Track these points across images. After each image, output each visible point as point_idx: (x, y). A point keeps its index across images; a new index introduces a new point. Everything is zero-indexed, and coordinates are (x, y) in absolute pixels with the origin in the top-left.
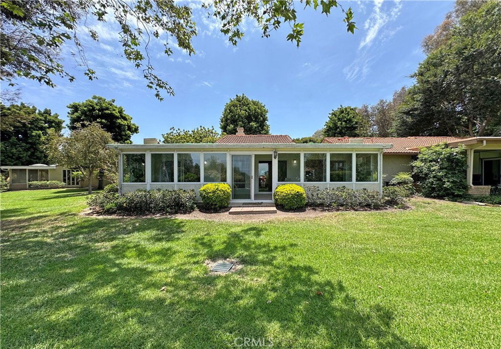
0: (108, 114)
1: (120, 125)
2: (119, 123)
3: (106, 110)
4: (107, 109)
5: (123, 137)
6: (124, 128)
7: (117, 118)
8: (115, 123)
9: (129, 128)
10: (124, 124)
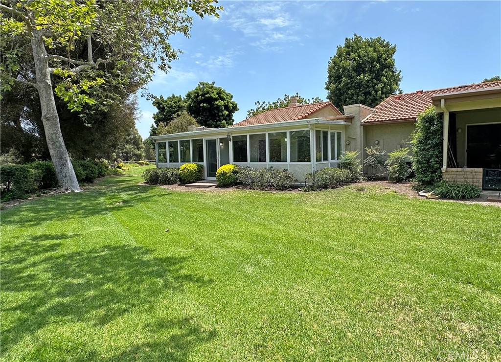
0: (209, 97)
1: (218, 106)
2: (217, 104)
3: (206, 94)
4: (208, 93)
5: (221, 117)
6: (222, 108)
7: (216, 99)
8: (213, 105)
9: (226, 107)
10: (220, 104)
